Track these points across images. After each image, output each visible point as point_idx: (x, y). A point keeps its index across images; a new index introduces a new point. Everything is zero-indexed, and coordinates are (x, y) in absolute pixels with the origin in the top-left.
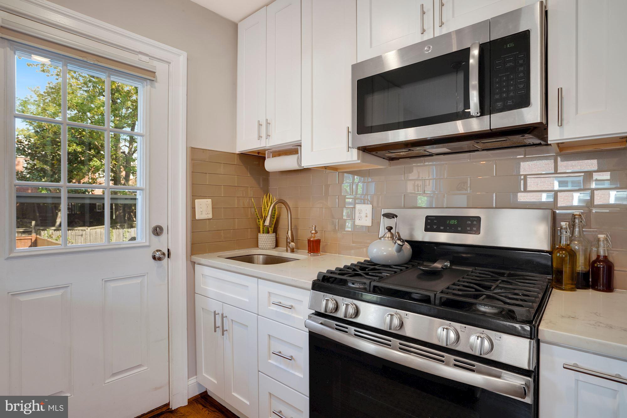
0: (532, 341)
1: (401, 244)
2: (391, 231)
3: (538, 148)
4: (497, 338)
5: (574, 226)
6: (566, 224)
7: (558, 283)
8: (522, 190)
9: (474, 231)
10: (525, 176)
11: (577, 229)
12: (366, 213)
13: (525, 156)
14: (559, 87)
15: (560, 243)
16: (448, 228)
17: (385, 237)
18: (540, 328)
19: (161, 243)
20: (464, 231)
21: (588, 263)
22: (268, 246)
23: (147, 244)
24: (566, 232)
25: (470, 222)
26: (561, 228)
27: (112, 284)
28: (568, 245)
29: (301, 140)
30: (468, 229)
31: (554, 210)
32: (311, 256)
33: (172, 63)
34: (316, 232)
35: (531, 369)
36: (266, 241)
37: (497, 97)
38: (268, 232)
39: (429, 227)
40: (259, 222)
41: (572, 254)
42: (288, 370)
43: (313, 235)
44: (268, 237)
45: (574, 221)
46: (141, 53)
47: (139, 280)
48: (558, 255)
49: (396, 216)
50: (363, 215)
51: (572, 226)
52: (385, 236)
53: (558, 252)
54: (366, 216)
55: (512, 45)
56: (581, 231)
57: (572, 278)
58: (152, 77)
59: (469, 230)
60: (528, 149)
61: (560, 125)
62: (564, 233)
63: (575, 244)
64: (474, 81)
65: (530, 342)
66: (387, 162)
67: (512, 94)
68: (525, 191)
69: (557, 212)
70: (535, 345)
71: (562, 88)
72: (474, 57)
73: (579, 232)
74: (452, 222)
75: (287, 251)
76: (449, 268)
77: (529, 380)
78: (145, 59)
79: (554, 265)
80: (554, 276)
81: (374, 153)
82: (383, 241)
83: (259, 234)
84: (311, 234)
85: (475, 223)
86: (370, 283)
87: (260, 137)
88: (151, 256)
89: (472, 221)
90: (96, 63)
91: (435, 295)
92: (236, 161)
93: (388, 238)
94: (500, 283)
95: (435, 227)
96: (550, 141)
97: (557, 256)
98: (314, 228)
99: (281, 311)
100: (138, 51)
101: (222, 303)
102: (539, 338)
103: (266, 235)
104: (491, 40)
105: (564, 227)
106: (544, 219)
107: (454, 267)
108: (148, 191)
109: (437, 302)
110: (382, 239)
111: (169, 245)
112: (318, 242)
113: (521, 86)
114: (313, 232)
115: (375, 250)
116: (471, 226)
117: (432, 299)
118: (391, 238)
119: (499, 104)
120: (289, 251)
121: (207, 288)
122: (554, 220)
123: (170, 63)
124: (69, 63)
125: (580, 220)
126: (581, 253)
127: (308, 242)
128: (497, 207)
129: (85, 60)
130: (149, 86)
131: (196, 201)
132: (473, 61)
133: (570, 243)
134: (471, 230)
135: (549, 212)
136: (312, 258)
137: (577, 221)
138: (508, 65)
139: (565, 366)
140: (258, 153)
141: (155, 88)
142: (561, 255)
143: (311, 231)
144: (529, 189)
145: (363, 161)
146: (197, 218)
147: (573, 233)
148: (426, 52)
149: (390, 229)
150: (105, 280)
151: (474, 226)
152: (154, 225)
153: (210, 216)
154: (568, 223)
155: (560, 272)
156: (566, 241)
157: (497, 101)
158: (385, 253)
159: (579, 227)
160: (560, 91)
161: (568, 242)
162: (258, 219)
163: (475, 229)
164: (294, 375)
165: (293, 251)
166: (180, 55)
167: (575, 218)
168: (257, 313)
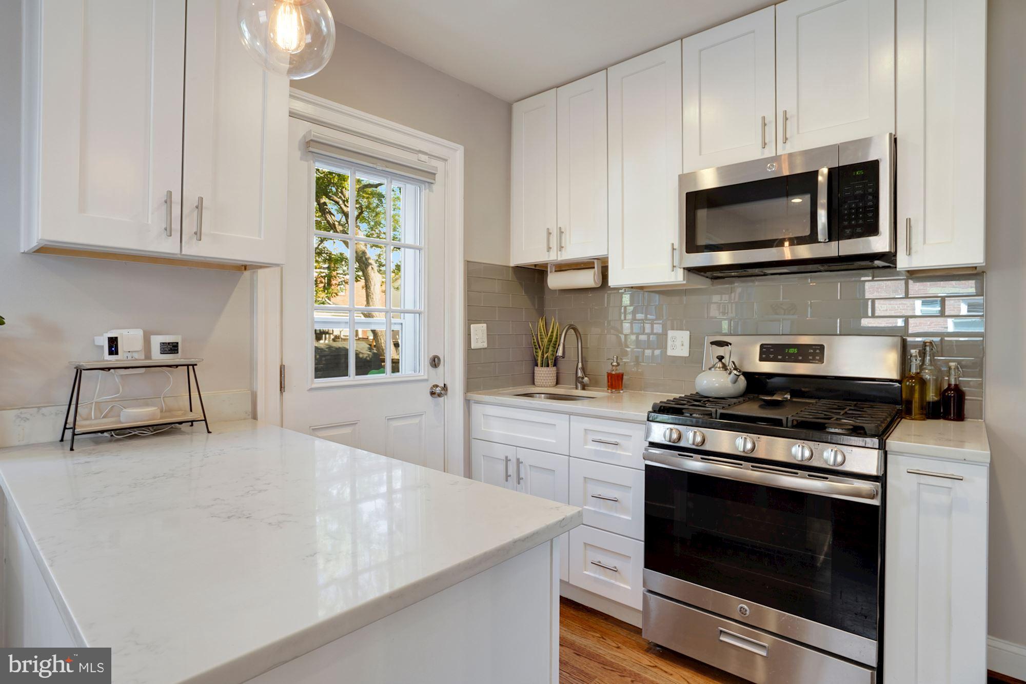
0: (880, 451)
1: (738, 374)
2: (723, 360)
3: (888, 270)
4: (849, 451)
5: (925, 354)
6: (916, 352)
7: (907, 412)
8: (870, 314)
9: (817, 360)
10: (873, 301)
11: (928, 358)
12: (682, 342)
13: (873, 278)
14: (908, 217)
15: (910, 371)
16: (787, 357)
17: (716, 368)
18: (887, 441)
19: (438, 377)
20: (805, 360)
21: (938, 393)
22: (549, 382)
23: (426, 377)
24: (916, 360)
25: (812, 351)
26: (911, 356)
27: (395, 424)
28: (918, 373)
29: (608, 255)
30: (810, 358)
31: (904, 338)
32: (612, 393)
33: (448, 161)
34: (618, 365)
35: (879, 475)
36: (546, 377)
37: (846, 223)
38: (548, 366)
39: (764, 356)
40: (536, 352)
41: (923, 383)
42: (611, 514)
43: (614, 368)
44: (549, 371)
45: (925, 349)
46: (420, 152)
47: (416, 420)
48: (908, 383)
49: (730, 344)
50: (678, 343)
51: (923, 354)
52: (716, 365)
53: (908, 381)
54: (683, 345)
55: (861, 172)
56: (932, 360)
57: (922, 408)
58: (431, 179)
59: (811, 360)
60: (877, 271)
61: (908, 254)
62: (914, 361)
63: (925, 373)
64: (823, 200)
65: (878, 453)
66: (708, 280)
67: (861, 222)
68: (873, 316)
69: (909, 339)
70: (883, 455)
71: (910, 219)
72: (822, 175)
73: (930, 360)
74: (792, 351)
75: (577, 388)
76: (790, 400)
77: (878, 485)
78: (423, 157)
79: (904, 396)
80: (903, 406)
81: (702, 273)
82: (713, 371)
83: (536, 368)
84: (611, 366)
85: (818, 351)
86: (716, 411)
87: (549, 249)
88: (429, 392)
89: (815, 350)
90: (384, 169)
91: (787, 418)
92: (510, 276)
93: (719, 368)
94: (848, 410)
95: (772, 356)
96: (899, 268)
97: (906, 385)
98: (615, 360)
99: (602, 449)
100: (418, 149)
101: (515, 447)
102: (886, 449)
103: (545, 369)
104: (840, 165)
105: (914, 354)
106: (893, 346)
107: (794, 400)
108: (426, 314)
109: (790, 424)
110: (713, 369)
111: (446, 380)
112: (620, 377)
113: (870, 215)
114: (615, 364)
115: (705, 382)
116: (814, 354)
117: (784, 422)
118: (722, 368)
119: (848, 231)
120: (580, 387)
121: (492, 431)
122: (904, 347)
123: (446, 160)
124: (358, 170)
125: (931, 347)
126: (931, 382)
127: (608, 377)
128: (842, 333)
129: (375, 166)
130: (428, 190)
131: (472, 325)
132: (822, 179)
133: (921, 372)
134: (814, 359)
135: (898, 340)
136: (614, 396)
137: (928, 349)
138: (857, 192)
139: (909, 471)
140: (535, 265)
141: (433, 192)
142: (910, 384)
143: (612, 363)
144: (877, 313)
145: (688, 280)
146: (472, 347)
147: (923, 361)
148: (768, 169)
149: (721, 358)
150: (388, 418)
151: (817, 354)
152: (431, 355)
153: (485, 345)
154: (918, 351)
155: (909, 403)
156: (917, 369)
157: (846, 227)
158: (717, 385)
159: (930, 356)
160: (909, 221)
161: (918, 371)
162: (536, 349)
163: (818, 358)
164: (619, 518)
165: (584, 388)
166: (457, 150)
167: (925, 346)
168: (568, 455)
